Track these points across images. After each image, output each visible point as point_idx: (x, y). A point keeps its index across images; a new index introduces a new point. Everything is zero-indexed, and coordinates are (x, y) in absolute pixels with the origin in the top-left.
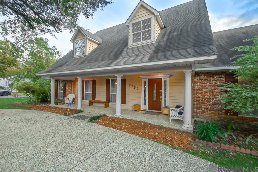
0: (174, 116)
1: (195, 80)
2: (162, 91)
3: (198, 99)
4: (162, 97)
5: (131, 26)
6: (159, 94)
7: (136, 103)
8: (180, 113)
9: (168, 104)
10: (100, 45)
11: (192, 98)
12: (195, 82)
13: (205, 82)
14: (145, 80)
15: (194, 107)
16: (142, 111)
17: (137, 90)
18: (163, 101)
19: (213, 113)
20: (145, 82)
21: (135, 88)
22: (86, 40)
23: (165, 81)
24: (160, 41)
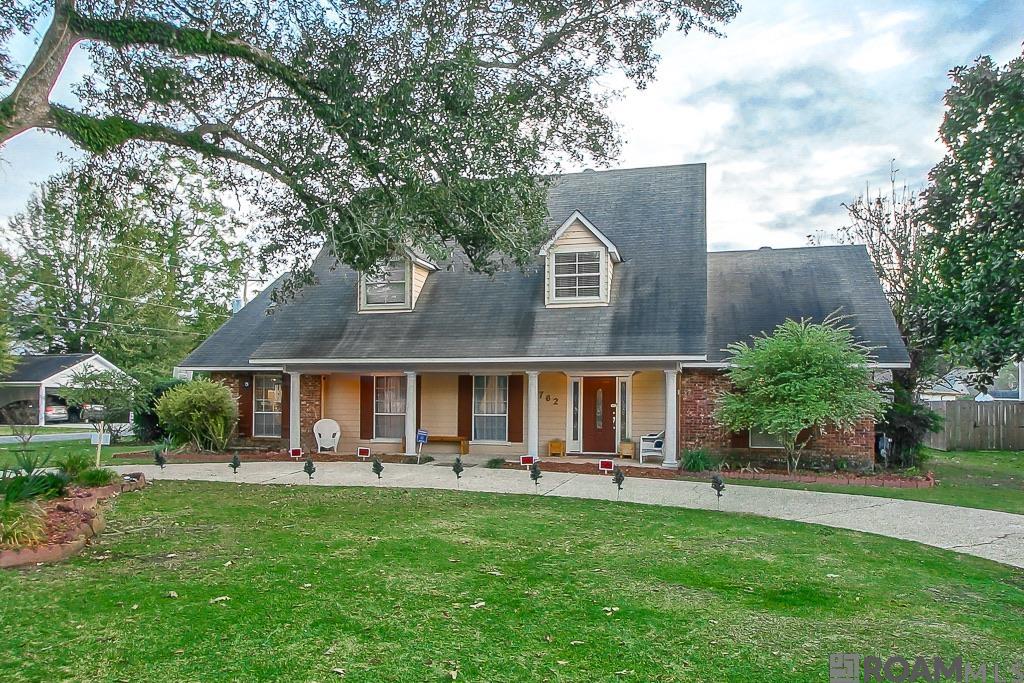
0: (649, 451)
1: (684, 382)
2: (617, 406)
3: (688, 421)
4: (618, 419)
5: (553, 258)
6: (609, 413)
7: (554, 438)
8: (659, 445)
9: (629, 434)
10: (434, 275)
11: (677, 419)
12: (683, 387)
13: (701, 388)
14: (576, 380)
15: (682, 436)
16: (568, 455)
17: (555, 404)
18: (618, 428)
19: (712, 446)
20: (576, 384)
21: (548, 399)
22: (411, 268)
23: (624, 384)
24: (618, 305)
